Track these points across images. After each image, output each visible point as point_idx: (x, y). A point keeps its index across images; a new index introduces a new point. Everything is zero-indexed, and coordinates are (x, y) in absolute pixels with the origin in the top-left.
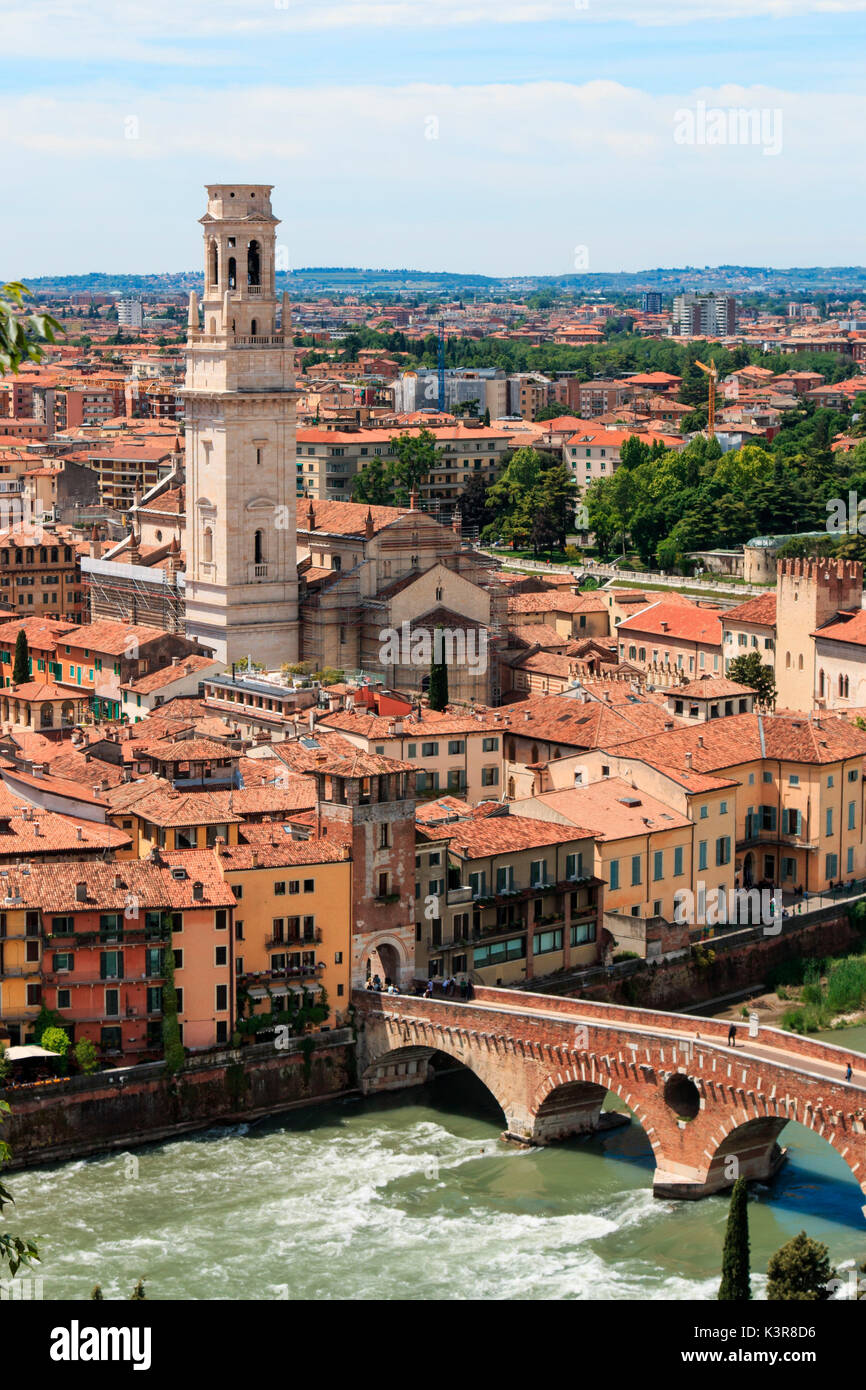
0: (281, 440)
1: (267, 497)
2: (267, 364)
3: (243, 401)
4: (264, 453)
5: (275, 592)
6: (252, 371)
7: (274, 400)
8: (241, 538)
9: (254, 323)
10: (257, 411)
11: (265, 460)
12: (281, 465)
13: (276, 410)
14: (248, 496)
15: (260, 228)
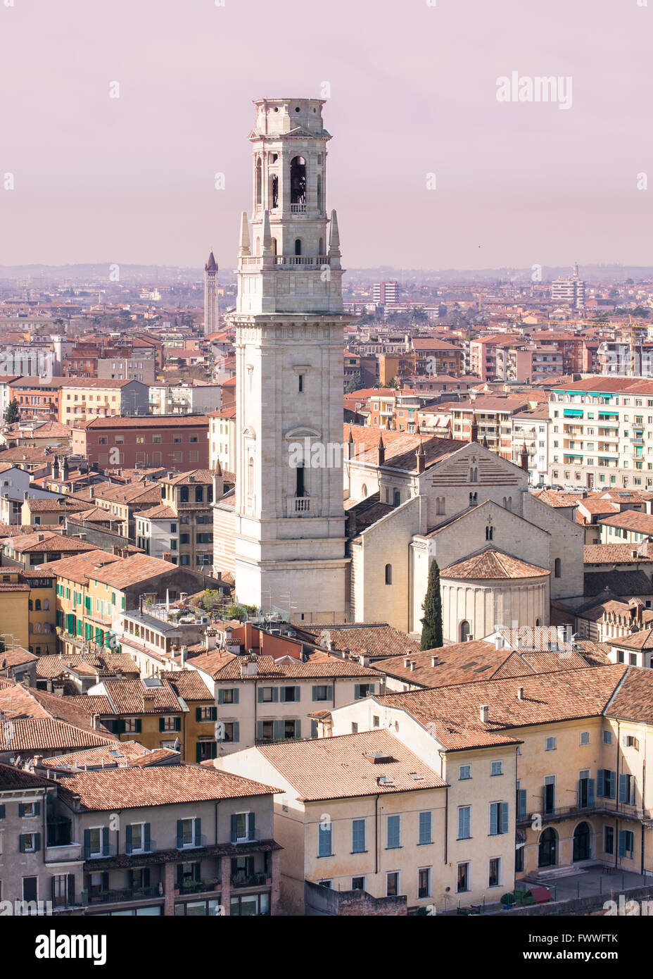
0: (325, 366)
1: (310, 427)
2: (311, 285)
3: (281, 324)
4: (306, 380)
5: (318, 526)
6: (292, 293)
7: (317, 324)
8: (280, 469)
9: (298, 243)
10: (297, 335)
11: (306, 388)
12: (325, 392)
13: (321, 335)
14: (287, 424)
15: (305, 144)
